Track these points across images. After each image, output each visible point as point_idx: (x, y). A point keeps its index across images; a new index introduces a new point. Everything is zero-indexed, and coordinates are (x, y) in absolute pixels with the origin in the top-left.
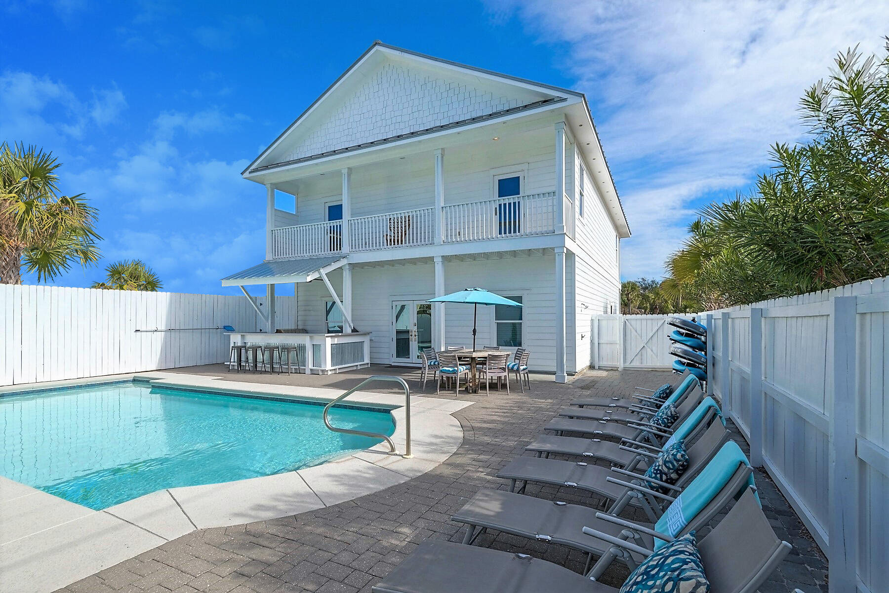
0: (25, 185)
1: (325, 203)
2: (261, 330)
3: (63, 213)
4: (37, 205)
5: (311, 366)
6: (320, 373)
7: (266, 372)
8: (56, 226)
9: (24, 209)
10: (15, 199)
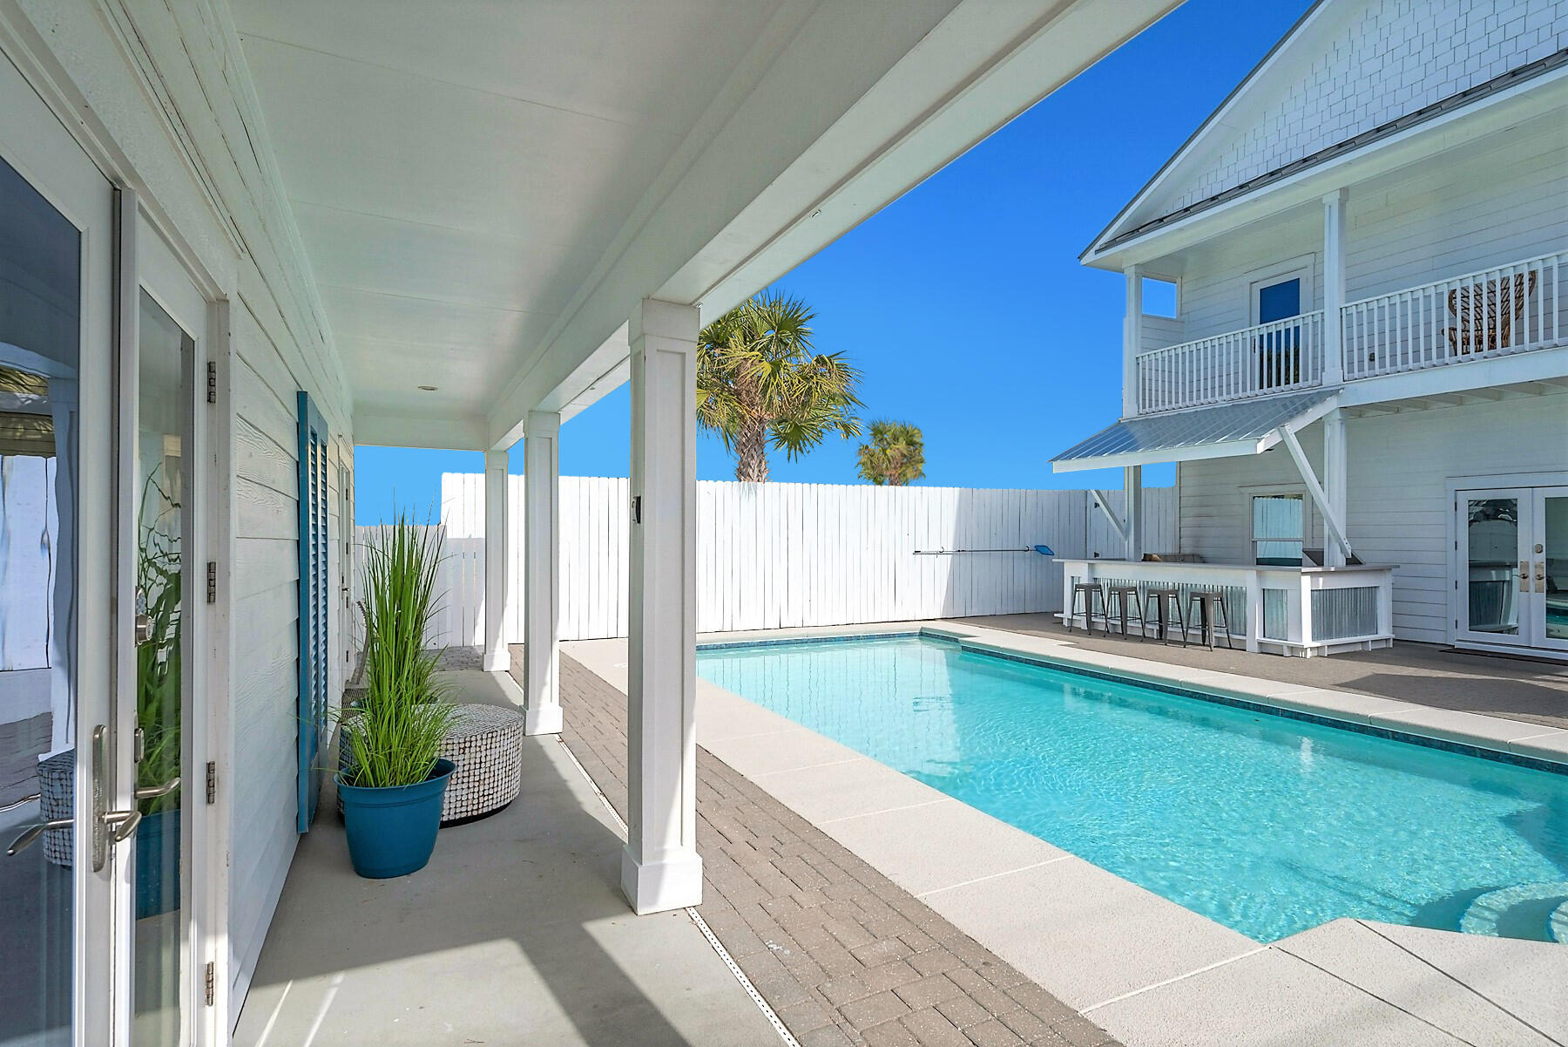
0: (771, 341)
1: (1251, 283)
2: (1096, 555)
3: (819, 377)
4: (786, 365)
5: (1258, 636)
6: (1287, 653)
7: (1143, 639)
8: (809, 392)
9: (770, 371)
10: (759, 358)
